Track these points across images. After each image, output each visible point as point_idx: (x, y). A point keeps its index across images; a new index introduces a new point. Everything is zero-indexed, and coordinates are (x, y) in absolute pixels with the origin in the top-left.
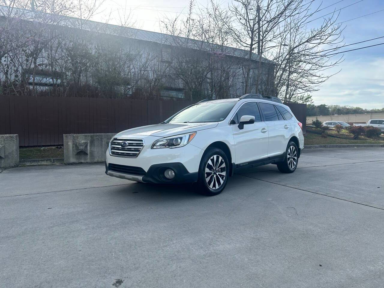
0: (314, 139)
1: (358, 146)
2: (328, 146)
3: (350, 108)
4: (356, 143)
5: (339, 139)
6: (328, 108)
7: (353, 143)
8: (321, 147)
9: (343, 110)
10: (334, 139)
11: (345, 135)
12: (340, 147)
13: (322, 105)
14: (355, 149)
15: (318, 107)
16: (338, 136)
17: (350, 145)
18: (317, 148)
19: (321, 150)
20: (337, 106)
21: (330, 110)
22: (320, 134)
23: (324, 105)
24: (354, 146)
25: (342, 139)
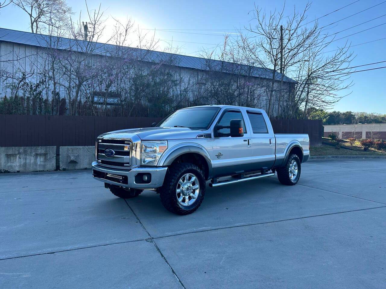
0: (329, 150)
1: (366, 157)
2: (339, 157)
3: (377, 115)
4: (364, 154)
5: (351, 150)
6: (354, 115)
7: (362, 154)
8: (333, 157)
9: (370, 118)
10: (346, 150)
11: (357, 147)
12: (350, 158)
13: (347, 112)
14: (363, 160)
15: (344, 114)
16: (350, 148)
17: (358, 157)
18: (330, 158)
19: (332, 160)
20: (364, 113)
21: (356, 117)
22: (335, 146)
23: (350, 112)
24: (362, 157)
25: (353, 151)
